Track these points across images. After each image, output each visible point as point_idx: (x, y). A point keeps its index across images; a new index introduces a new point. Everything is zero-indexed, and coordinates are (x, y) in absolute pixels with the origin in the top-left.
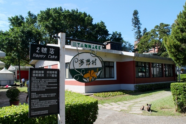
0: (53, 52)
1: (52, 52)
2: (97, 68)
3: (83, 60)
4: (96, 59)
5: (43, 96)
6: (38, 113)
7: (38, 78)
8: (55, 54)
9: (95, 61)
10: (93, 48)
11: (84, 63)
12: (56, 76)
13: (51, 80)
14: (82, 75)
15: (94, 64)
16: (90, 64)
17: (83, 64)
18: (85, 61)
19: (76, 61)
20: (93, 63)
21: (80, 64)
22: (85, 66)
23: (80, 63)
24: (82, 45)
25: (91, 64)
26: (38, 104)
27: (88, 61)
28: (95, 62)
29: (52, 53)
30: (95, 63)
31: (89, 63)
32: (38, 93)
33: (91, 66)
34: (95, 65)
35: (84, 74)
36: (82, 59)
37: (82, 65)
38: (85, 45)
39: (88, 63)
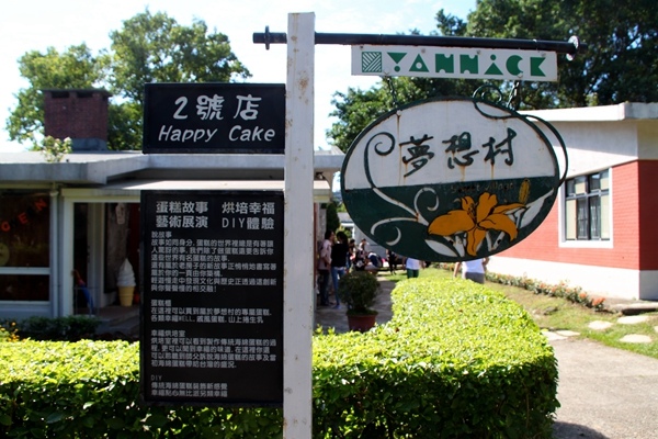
0: (256, 112)
1: (248, 110)
2: (519, 182)
3: (426, 138)
4: (509, 131)
5: (204, 315)
6: (183, 388)
7: (179, 233)
8: (261, 123)
9: (508, 140)
10: (493, 70)
11: (431, 155)
12: (268, 224)
13: (244, 247)
14: (422, 220)
15: (500, 158)
16: (470, 161)
17: (424, 162)
18: (436, 146)
19: (383, 149)
20: (491, 157)
21: (405, 161)
22: (437, 172)
23: (409, 156)
24: (419, 59)
25: (478, 159)
26: (181, 352)
27: (460, 143)
28: (505, 147)
29: (250, 114)
30: (510, 151)
31: (465, 153)
32: (180, 300)
33: (480, 171)
34: (509, 163)
35: (430, 218)
36: (418, 137)
37: (417, 168)
38: (440, 58)
39: (460, 156)
